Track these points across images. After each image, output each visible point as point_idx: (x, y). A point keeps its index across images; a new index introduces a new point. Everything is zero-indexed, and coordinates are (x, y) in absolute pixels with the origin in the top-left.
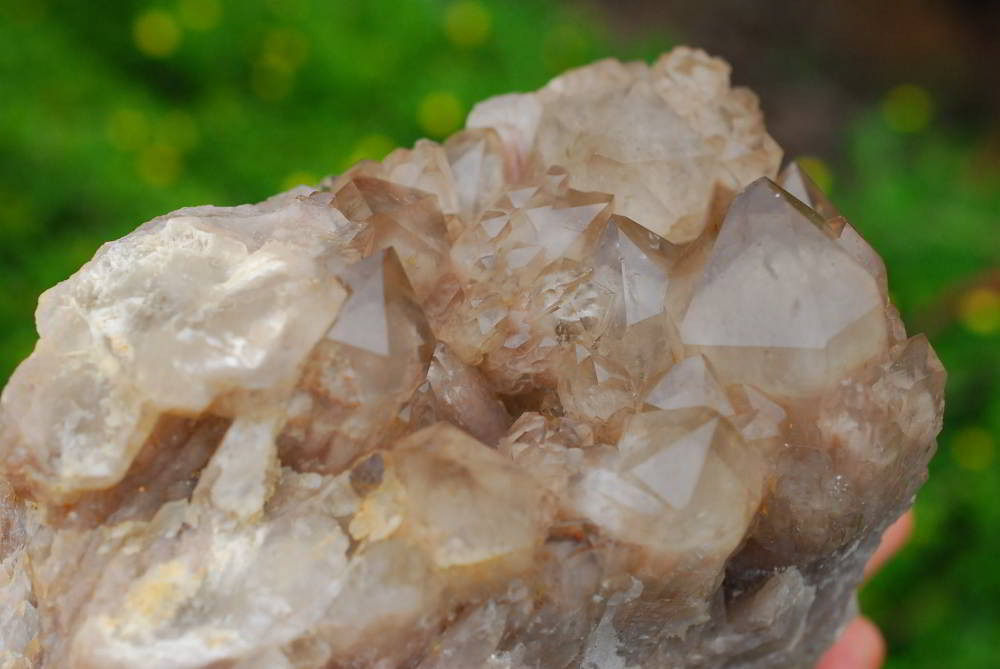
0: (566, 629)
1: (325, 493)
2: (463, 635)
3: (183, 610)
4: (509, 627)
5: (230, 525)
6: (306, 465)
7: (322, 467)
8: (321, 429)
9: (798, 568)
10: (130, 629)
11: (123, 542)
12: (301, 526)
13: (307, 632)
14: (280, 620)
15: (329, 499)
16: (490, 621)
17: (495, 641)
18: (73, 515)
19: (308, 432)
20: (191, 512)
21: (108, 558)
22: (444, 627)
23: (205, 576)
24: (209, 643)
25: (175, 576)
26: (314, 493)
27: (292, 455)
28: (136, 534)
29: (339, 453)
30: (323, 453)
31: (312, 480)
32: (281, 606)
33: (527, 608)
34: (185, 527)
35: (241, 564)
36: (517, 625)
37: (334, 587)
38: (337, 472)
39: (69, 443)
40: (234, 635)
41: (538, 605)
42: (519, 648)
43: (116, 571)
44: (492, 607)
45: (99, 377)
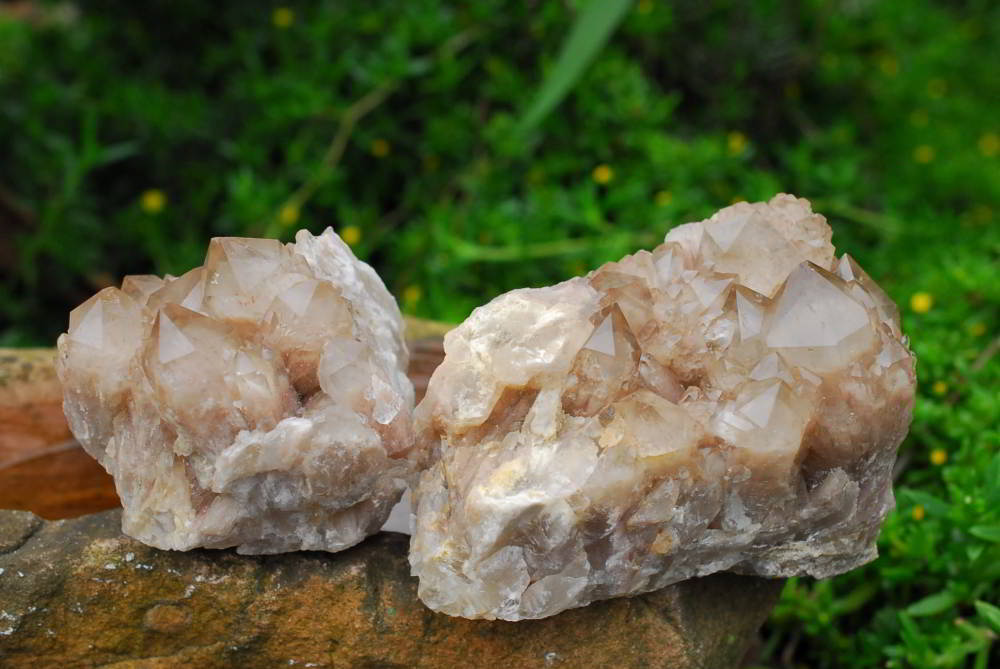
0: (711, 494)
1: (587, 427)
2: (657, 495)
3: (518, 483)
4: (681, 493)
5: (540, 442)
6: (577, 412)
7: (584, 413)
8: (583, 393)
9: (843, 469)
10: (493, 491)
11: (489, 452)
12: (575, 443)
13: (578, 491)
14: (565, 486)
15: (589, 430)
16: (670, 489)
17: (674, 500)
18: (464, 439)
19: (577, 395)
20: (521, 437)
21: (482, 459)
22: (647, 492)
23: (529, 466)
24: (531, 496)
25: (515, 467)
26: (581, 426)
27: (569, 407)
28: (495, 448)
29: (593, 405)
30: (585, 405)
31: (581, 420)
32: (566, 480)
33: (690, 482)
34: (519, 444)
35: (546, 461)
36: (685, 491)
37: (591, 470)
38: (593, 416)
39: (461, 403)
40: (543, 493)
41: (695, 481)
42: (688, 504)
43: (486, 465)
44: (671, 481)
45: (475, 372)
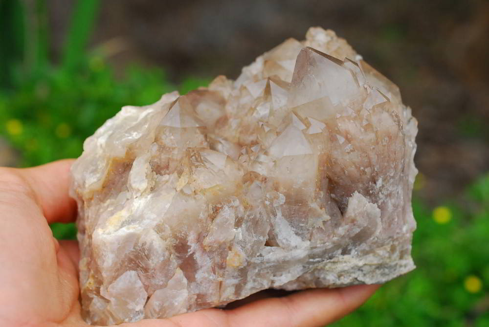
0: (258, 216)
1: (170, 181)
2: (218, 220)
3: (123, 223)
4: (237, 217)
5: (139, 195)
6: (163, 172)
7: (168, 172)
8: (164, 157)
10: (107, 231)
11: (108, 207)
12: (163, 193)
13: (161, 221)
14: (154, 220)
15: (172, 183)
16: (227, 214)
17: (233, 222)
18: (93, 201)
19: (160, 159)
20: (128, 195)
21: (103, 212)
22: (213, 219)
23: (132, 211)
24: (128, 229)
25: (124, 214)
26: (167, 181)
27: (158, 169)
28: (112, 204)
29: (172, 165)
30: (167, 167)
31: (166, 177)
32: (153, 216)
33: (242, 209)
34: (128, 199)
35: (142, 205)
36: (240, 216)
37: (168, 206)
38: (173, 173)
40: (137, 226)
41: (246, 208)
42: (243, 226)
43: (104, 215)
44: (227, 208)
